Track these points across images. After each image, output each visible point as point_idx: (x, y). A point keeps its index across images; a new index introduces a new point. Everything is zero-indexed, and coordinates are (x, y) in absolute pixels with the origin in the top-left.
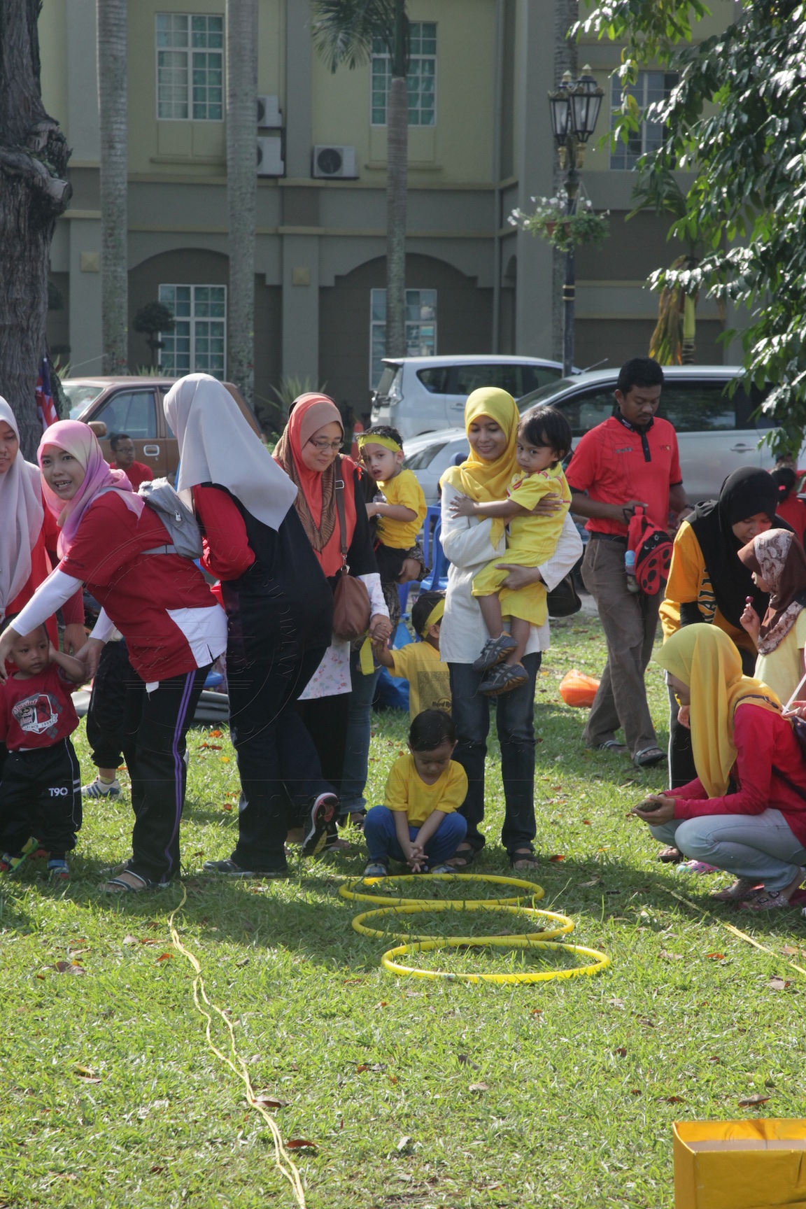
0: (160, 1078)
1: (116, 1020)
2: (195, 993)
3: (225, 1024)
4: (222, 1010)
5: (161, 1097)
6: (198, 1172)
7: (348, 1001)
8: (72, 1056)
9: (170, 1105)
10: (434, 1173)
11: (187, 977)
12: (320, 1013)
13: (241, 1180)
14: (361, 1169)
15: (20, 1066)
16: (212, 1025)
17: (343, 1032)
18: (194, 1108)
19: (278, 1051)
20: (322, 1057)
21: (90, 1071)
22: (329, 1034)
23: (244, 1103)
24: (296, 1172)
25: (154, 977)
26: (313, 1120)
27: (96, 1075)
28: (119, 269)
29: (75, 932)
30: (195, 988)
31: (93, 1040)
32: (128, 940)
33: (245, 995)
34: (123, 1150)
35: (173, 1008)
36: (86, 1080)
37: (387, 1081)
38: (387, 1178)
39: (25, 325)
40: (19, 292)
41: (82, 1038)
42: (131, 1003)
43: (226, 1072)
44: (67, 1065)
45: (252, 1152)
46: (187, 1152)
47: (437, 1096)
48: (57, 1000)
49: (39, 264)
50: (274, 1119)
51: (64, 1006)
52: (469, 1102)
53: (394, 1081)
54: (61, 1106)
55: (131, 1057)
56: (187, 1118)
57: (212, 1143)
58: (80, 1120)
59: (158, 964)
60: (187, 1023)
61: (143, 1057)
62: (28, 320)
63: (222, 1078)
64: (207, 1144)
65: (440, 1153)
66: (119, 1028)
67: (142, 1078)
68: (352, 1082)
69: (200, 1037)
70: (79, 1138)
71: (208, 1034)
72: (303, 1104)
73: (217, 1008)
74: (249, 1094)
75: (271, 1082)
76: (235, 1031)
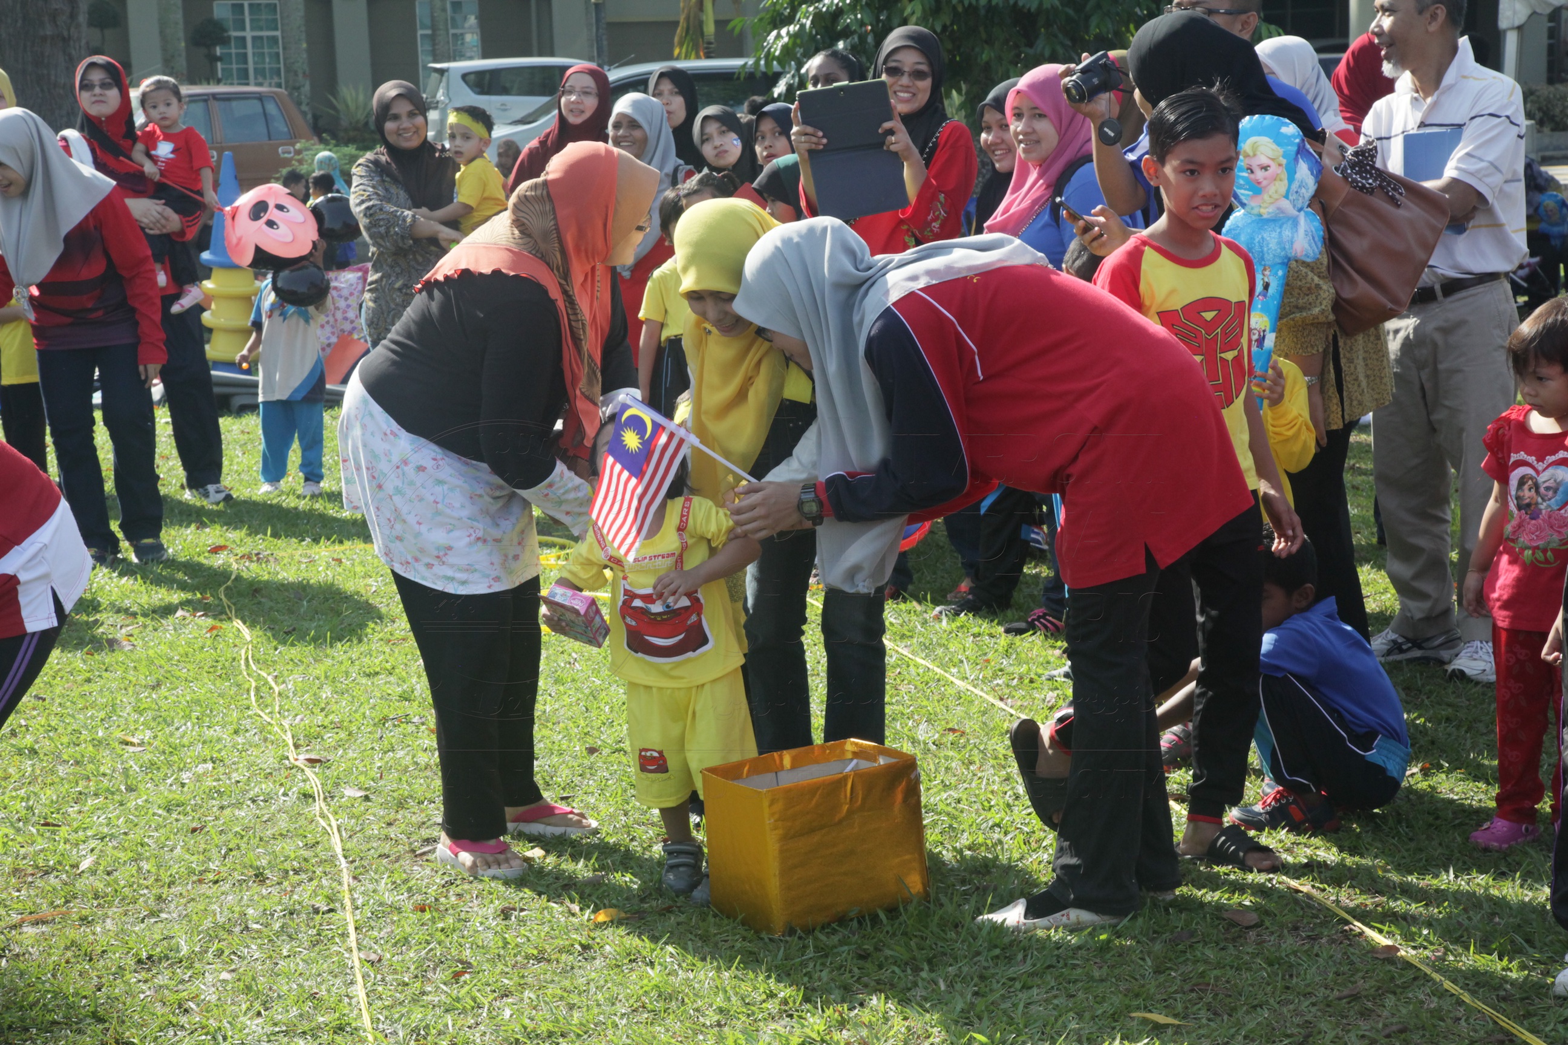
0: (204, 742)
1: (163, 691)
2: (242, 662)
3: (270, 688)
4: (269, 674)
5: (205, 761)
6: (238, 829)
7: (391, 660)
8: (119, 726)
9: (214, 768)
11: (235, 646)
12: (364, 673)
13: (281, 835)
14: (399, 816)
15: (65, 740)
16: (257, 689)
17: (384, 688)
18: (237, 770)
19: (322, 710)
20: (364, 714)
21: (135, 740)
22: (373, 691)
23: (287, 762)
24: (334, 824)
25: (203, 648)
26: (352, 773)
27: (139, 745)
29: (127, 610)
30: (243, 657)
31: (139, 711)
32: (179, 615)
33: (292, 660)
34: (165, 814)
35: (220, 676)
36: (131, 749)
37: (426, 732)
38: (424, 823)
39: (65, 34)
41: (129, 709)
42: (178, 674)
43: (270, 733)
44: (113, 736)
45: (292, 807)
46: (227, 812)
48: (105, 674)
50: (315, 773)
51: (112, 680)
54: (104, 775)
55: (176, 725)
56: (229, 779)
57: (254, 801)
58: (123, 788)
59: (208, 635)
60: (234, 689)
61: (189, 724)
62: (69, 30)
63: (266, 740)
64: (249, 802)
66: (166, 698)
67: (187, 744)
68: (392, 735)
69: (245, 702)
70: (121, 804)
71: (253, 698)
72: (342, 760)
73: (263, 674)
74: (292, 754)
75: (313, 741)
76: (280, 694)
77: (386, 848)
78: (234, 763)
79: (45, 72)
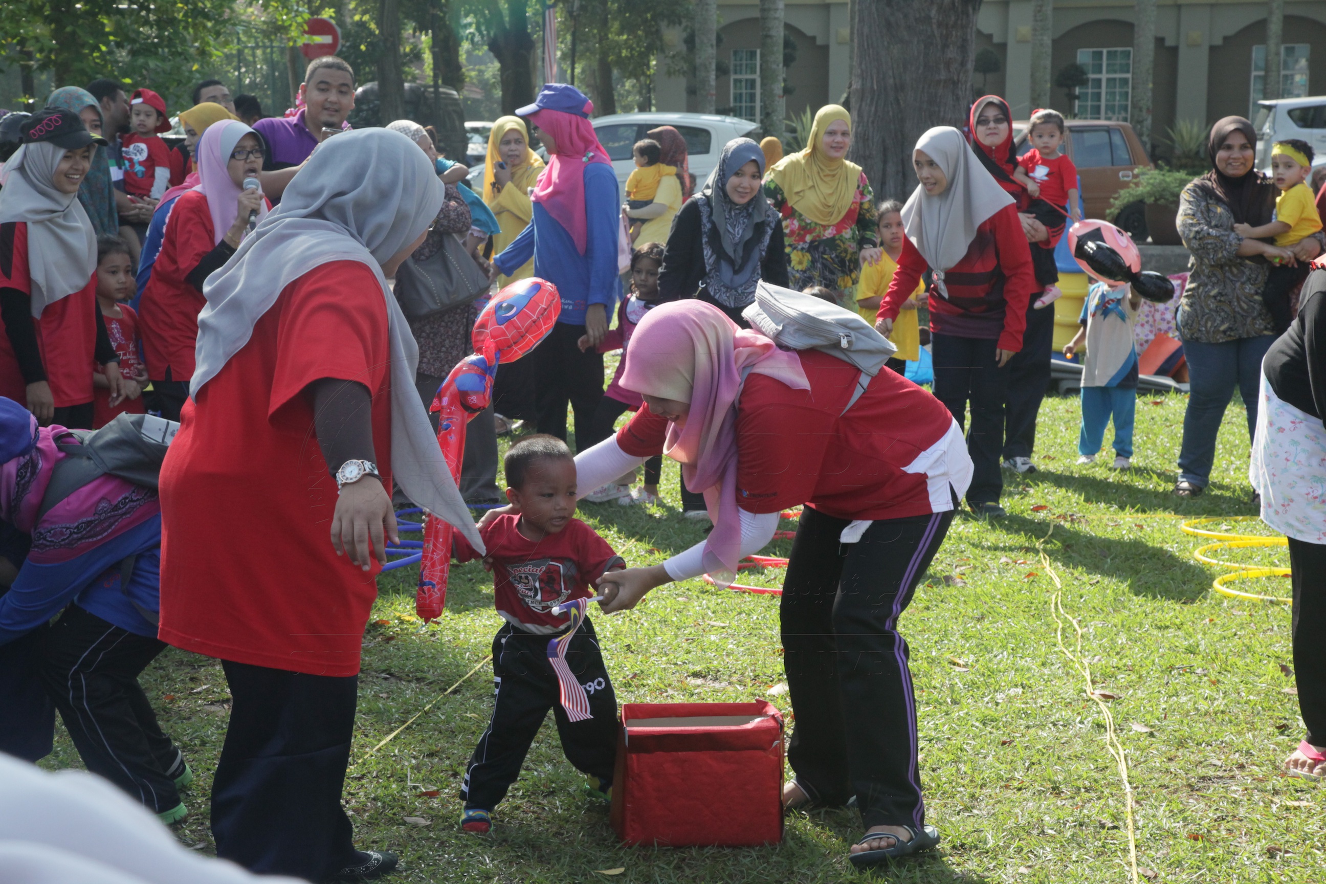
0: (1017, 670)
1: (986, 623)
2: (1053, 606)
3: (1075, 630)
4: (1074, 618)
5: (1016, 686)
6: (1040, 747)
7: (1181, 616)
8: (949, 649)
9: (1023, 693)
10: (1242, 760)
11: (1048, 591)
12: (1156, 625)
13: (1076, 756)
14: (1179, 754)
16: (1063, 630)
17: (1173, 641)
18: (1042, 696)
19: (1117, 654)
20: (1153, 661)
21: (961, 662)
22: (1162, 642)
23: (1084, 695)
24: (1122, 753)
25: (1020, 590)
26: (1140, 711)
27: (964, 666)
28: (1045, 38)
29: (962, 552)
30: (1054, 601)
31: (966, 638)
32: (1004, 560)
33: (1094, 608)
34: (981, 726)
35: (1033, 616)
36: (957, 669)
37: (1208, 683)
38: (1201, 762)
39: (956, 78)
40: (952, 53)
41: (958, 636)
42: (999, 610)
43: (1072, 669)
44: (944, 656)
45: (1087, 734)
46: (1032, 731)
47: (1252, 697)
48: (941, 605)
49: (969, 30)
50: (1108, 707)
51: (946, 610)
52: (1278, 704)
53: (1214, 683)
54: (935, 688)
55: (995, 653)
56: (1036, 703)
57: (1055, 725)
58: (949, 700)
59: (1026, 580)
60: (1044, 628)
61: (1005, 653)
63: (1068, 674)
64: (1051, 725)
65: (1249, 744)
66: (988, 629)
67: (1002, 670)
68: (1178, 682)
69: (1053, 640)
70: (947, 714)
71: (1059, 637)
72: (1134, 698)
73: (1069, 617)
74: (1089, 688)
75: (1108, 679)
76: (1082, 636)
77: (1166, 780)
78: (1040, 691)
79: (936, 109)
